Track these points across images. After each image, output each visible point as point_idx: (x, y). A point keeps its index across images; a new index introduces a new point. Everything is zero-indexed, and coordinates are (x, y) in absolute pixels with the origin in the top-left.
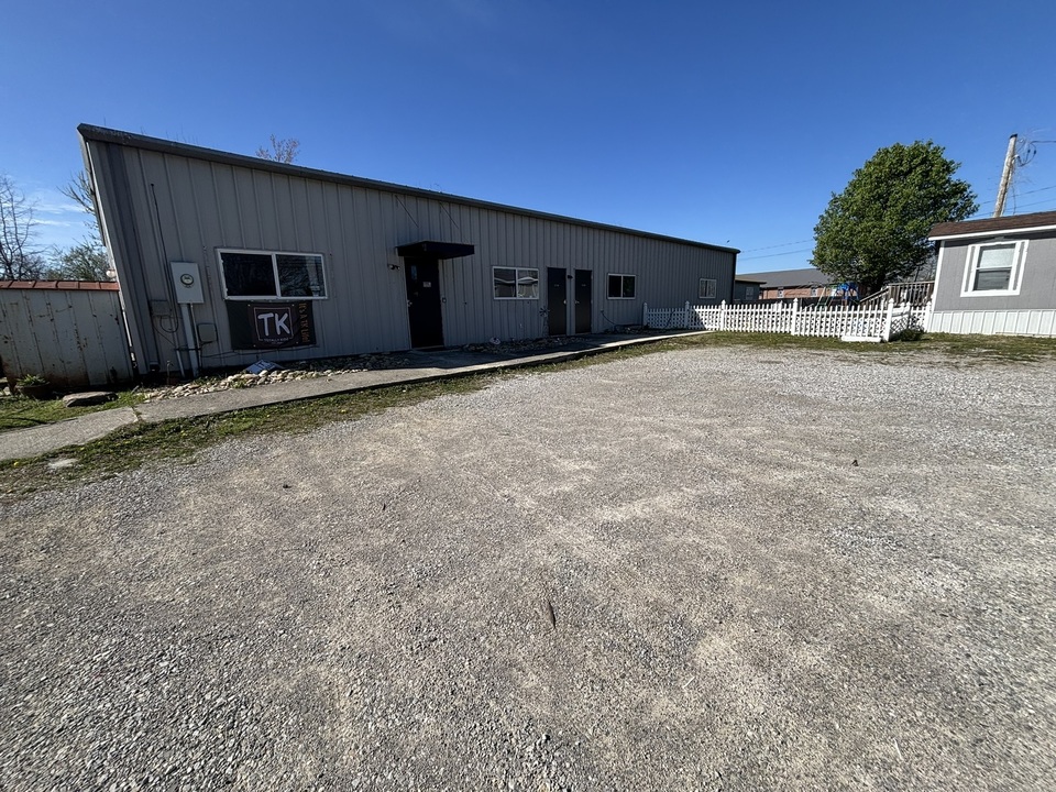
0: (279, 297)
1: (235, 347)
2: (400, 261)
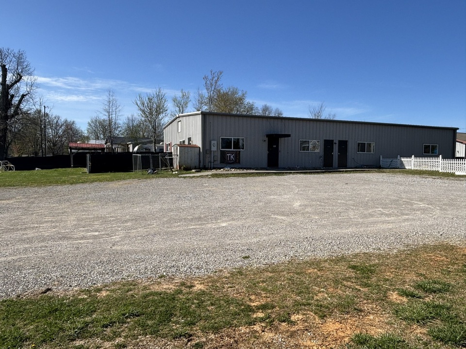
0: (232, 149)
1: (221, 163)
2: (267, 139)
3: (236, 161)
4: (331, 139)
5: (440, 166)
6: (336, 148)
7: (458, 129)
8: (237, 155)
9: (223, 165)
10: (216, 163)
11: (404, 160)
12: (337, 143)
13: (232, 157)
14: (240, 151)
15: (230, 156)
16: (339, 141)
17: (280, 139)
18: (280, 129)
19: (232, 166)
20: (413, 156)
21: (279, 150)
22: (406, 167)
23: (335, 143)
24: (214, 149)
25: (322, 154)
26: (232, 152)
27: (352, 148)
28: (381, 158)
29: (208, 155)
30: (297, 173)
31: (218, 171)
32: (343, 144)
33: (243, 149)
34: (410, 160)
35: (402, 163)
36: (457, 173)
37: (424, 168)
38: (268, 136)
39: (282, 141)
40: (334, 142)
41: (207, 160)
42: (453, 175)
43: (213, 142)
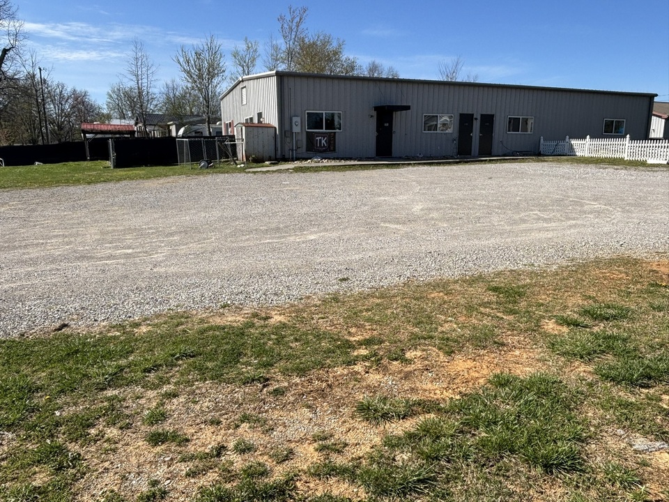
0: (324, 130)
1: (307, 151)
2: (374, 113)
3: (329, 147)
4: (470, 113)
5: (626, 150)
6: (477, 125)
7: (656, 95)
8: (332, 139)
9: (311, 154)
10: (299, 151)
11: (575, 142)
12: (479, 118)
13: (323, 141)
14: (335, 133)
15: (320, 140)
16: (482, 115)
17: (394, 113)
18: (394, 97)
19: (324, 155)
20: (588, 137)
21: (394, 130)
22: (577, 154)
23: (476, 119)
24: (296, 129)
25: (456, 135)
26: (323, 135)
27: (500, 126)
28: (542, 140)
29: (288, 140)
30: (419, 164)
31: (303, 162)
32: (488, 120)
33: (340, 129)
34: (583, 142)
35: (571, 147)
36: (650, 161)
37: (603, 154)
38: (376, 108)
39: (398, 116)
40: (475, 117)
41: (287, 148)
42: (644, 164)
43: (295, 119)
